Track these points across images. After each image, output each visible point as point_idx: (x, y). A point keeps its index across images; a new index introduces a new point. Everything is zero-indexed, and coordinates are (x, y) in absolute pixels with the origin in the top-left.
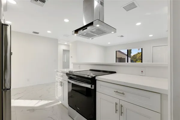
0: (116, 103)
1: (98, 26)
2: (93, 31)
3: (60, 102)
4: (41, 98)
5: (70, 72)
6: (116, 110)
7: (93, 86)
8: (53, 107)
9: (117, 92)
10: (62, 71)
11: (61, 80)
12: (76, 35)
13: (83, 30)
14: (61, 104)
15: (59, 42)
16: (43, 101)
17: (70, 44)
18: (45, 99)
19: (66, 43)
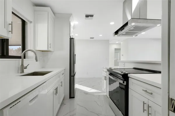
0: (144, 102)
1: (133, 24)
2: (131, 29)
3: (105, 94)
4: (93, 87)
5: (110, 68)
6: (144, 110)
7: (125, 82)
8: (99, 96)
9: (146, 91)
10: (106, 68)
11: (105, 75)
12: (116, 36)
13: (121, 31)
14: (106, 95)
15: (110, 43)
16: (94, 89)
17: (122, 43)
18: (95, 89)
19: (117, 42)
